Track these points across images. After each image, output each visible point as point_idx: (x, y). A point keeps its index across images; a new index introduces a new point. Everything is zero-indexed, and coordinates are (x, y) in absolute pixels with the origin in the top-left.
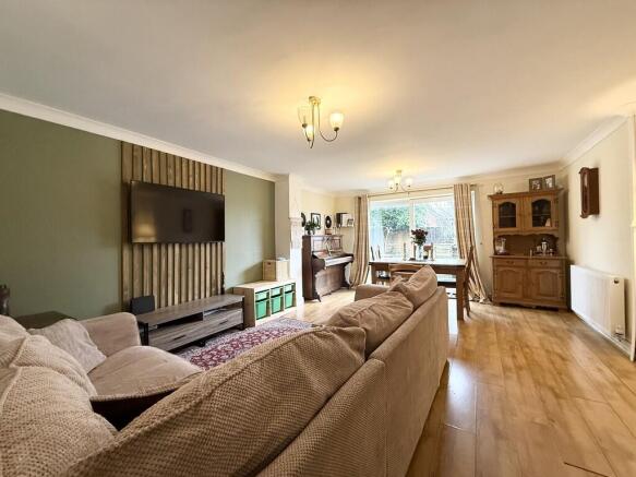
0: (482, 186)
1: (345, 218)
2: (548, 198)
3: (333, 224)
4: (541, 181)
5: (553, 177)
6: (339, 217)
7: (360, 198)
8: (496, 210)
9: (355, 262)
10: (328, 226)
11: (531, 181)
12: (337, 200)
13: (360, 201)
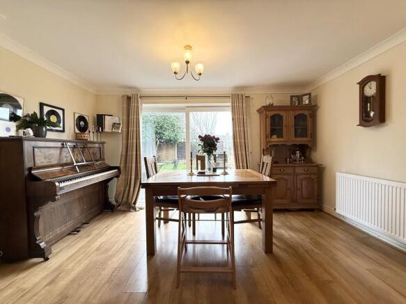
0: (252, 99)
1: (108, 122)
2: (306, 113)
3: (91, 127)
4: (300, 98)
5: (310, 94)
6: (100, 120)
7: (129, 98)
8: (269, 120)
9: (122, 177)
10: (83, 129)
11: (292, 97)
12: (97, 97)
13: (130, 102)
